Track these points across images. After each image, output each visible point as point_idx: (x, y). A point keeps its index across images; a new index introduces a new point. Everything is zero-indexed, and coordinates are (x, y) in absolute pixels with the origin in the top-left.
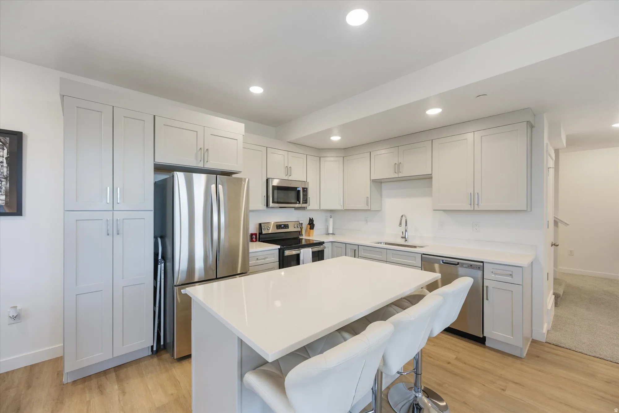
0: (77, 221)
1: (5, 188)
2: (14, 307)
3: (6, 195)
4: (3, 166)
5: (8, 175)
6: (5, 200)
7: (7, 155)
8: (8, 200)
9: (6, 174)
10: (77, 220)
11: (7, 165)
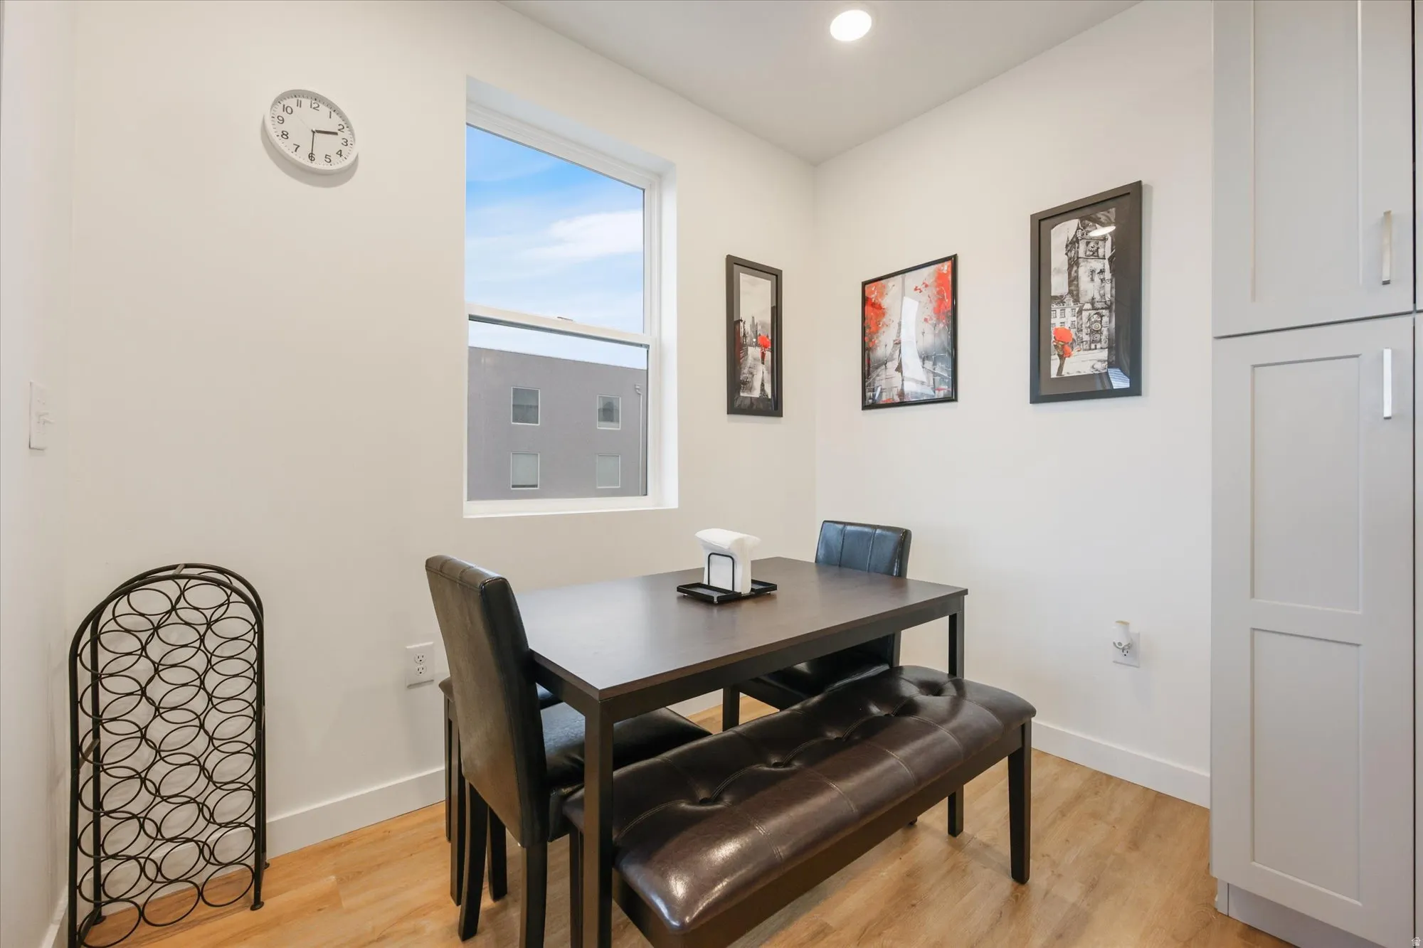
0: (1256, 369)
1: (1109, 330)
2: (1122, 622)
3: (1110, 348)
4: (1104, 279)
5: (1113, 299)
6: (1108, 361)
7: (1112, 251)
8: (1114, 358)
9: (1109, 296)
10: (1254, 366)
11: (1110, 274)
